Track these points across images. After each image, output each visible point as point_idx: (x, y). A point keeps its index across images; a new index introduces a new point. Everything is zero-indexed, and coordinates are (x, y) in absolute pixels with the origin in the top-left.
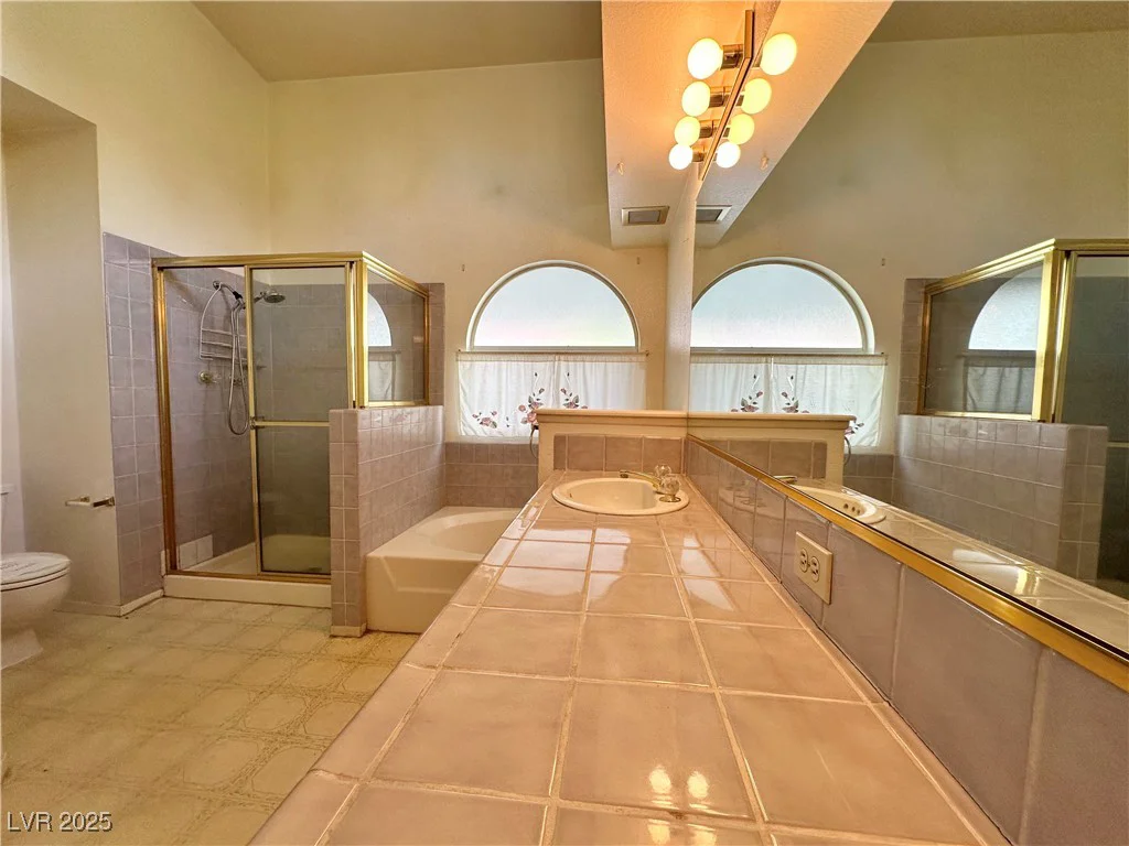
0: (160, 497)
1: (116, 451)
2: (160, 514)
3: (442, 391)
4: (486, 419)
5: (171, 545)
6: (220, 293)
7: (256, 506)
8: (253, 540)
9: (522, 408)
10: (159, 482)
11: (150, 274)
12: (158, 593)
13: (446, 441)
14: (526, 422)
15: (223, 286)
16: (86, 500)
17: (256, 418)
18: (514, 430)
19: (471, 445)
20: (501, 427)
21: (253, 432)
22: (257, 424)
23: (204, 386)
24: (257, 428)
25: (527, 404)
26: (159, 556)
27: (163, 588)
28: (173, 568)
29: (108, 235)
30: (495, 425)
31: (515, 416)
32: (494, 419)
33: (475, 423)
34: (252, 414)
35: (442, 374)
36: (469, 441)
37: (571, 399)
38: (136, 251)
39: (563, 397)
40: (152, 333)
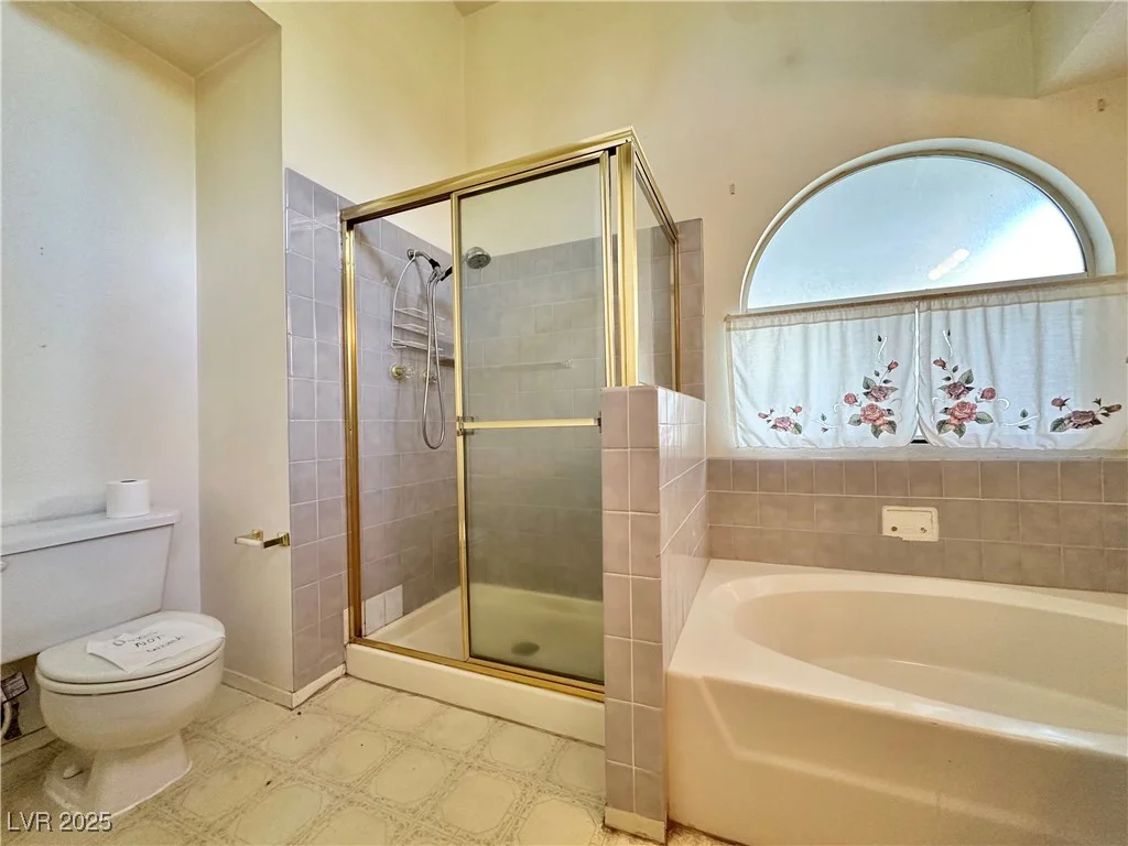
0: (345, 534)
1: (294, 468)
2: (344, 560)
3: (702, 380)
4: (783, 420)
5: (356, 602)
6: (413, 265)
7: (463, 545)
8: (457, 583)
9: (851, 399)
10: (343, 511)
11: (339, 229)
12: (340, 670)
13: (711, 456)
14: (859, 422)
15: (418, 255)
16: (259, 535)
17: (464, 419)
18: (836, 438)
19: (753, 462)
20: (811, 431)
21: (460, 439)
22: (468, 426)
23: (396, 383)
24: (465, 433)
25: (859, 390)
26: (342, 615)
27: (345, 662)
28: (358, 635)
29: (291, 174)
30: (798, 428)
31: (839, 413)
32: (794, 418)
33: (762, 428)
34: (459, 413)
35: (701, 354)
36: (750, 456)
37: (957, 378)
38: (323, 198)
39: (938, 375)
40: (339, 308)
